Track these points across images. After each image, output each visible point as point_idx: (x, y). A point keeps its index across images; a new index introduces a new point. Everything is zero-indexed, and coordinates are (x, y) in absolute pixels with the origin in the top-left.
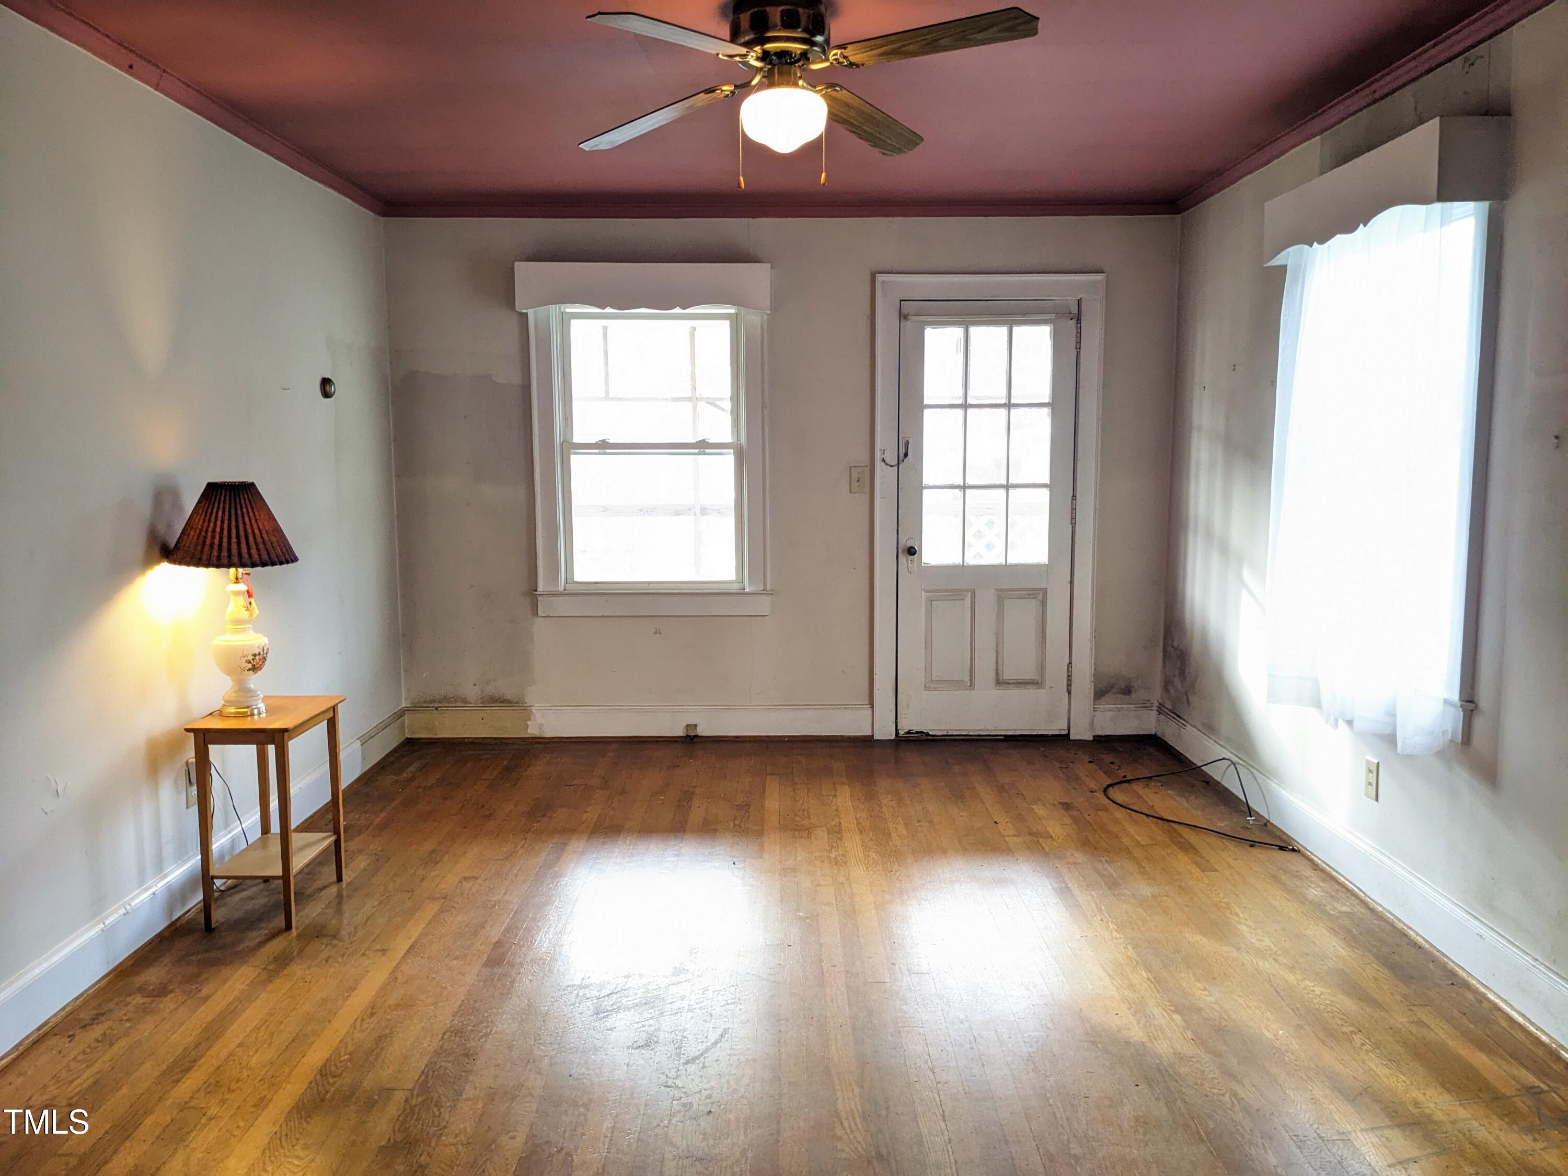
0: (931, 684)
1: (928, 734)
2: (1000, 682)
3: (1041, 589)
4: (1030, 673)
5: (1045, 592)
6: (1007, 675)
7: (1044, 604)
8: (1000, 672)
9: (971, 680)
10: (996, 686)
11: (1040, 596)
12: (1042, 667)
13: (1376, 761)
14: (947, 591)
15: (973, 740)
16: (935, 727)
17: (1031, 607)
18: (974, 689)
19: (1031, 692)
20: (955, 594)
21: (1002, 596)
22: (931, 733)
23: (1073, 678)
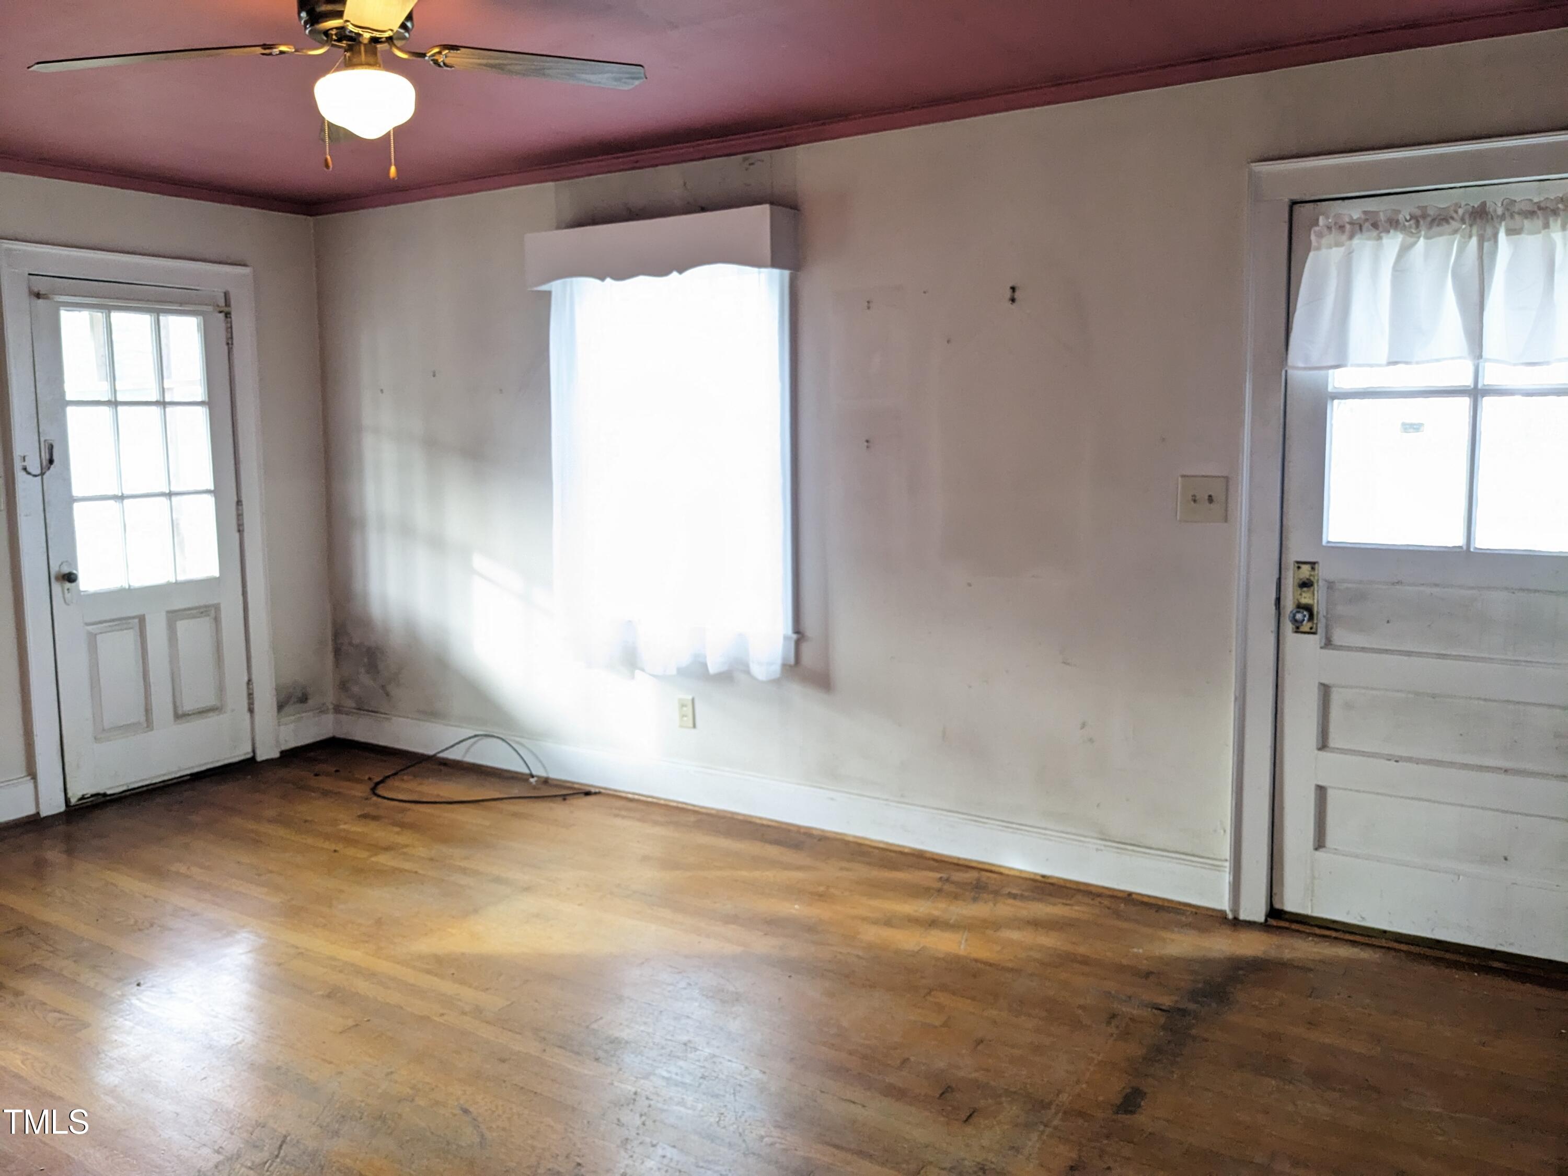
0: (102, 733)
1: (105, 795)
2: (180, 716)
3: (213, 605)
4: (210, 700)
5: (217, 608)
6: (188, 705)
7: (217, 620)
8: (178, 704)
9: (147, 720)
10: (175, 721)
11: (211, 612)
12: (221, 689)
13: (690, 697)
14: (113, 620)
15: (158, 788)
16: (112, 785)
17: (203, 626)
18: (152, 730)
19: (212, 720)
20: (121, 623)
21: (174, 616)
22: (109, 792)
23: (255, 695)
